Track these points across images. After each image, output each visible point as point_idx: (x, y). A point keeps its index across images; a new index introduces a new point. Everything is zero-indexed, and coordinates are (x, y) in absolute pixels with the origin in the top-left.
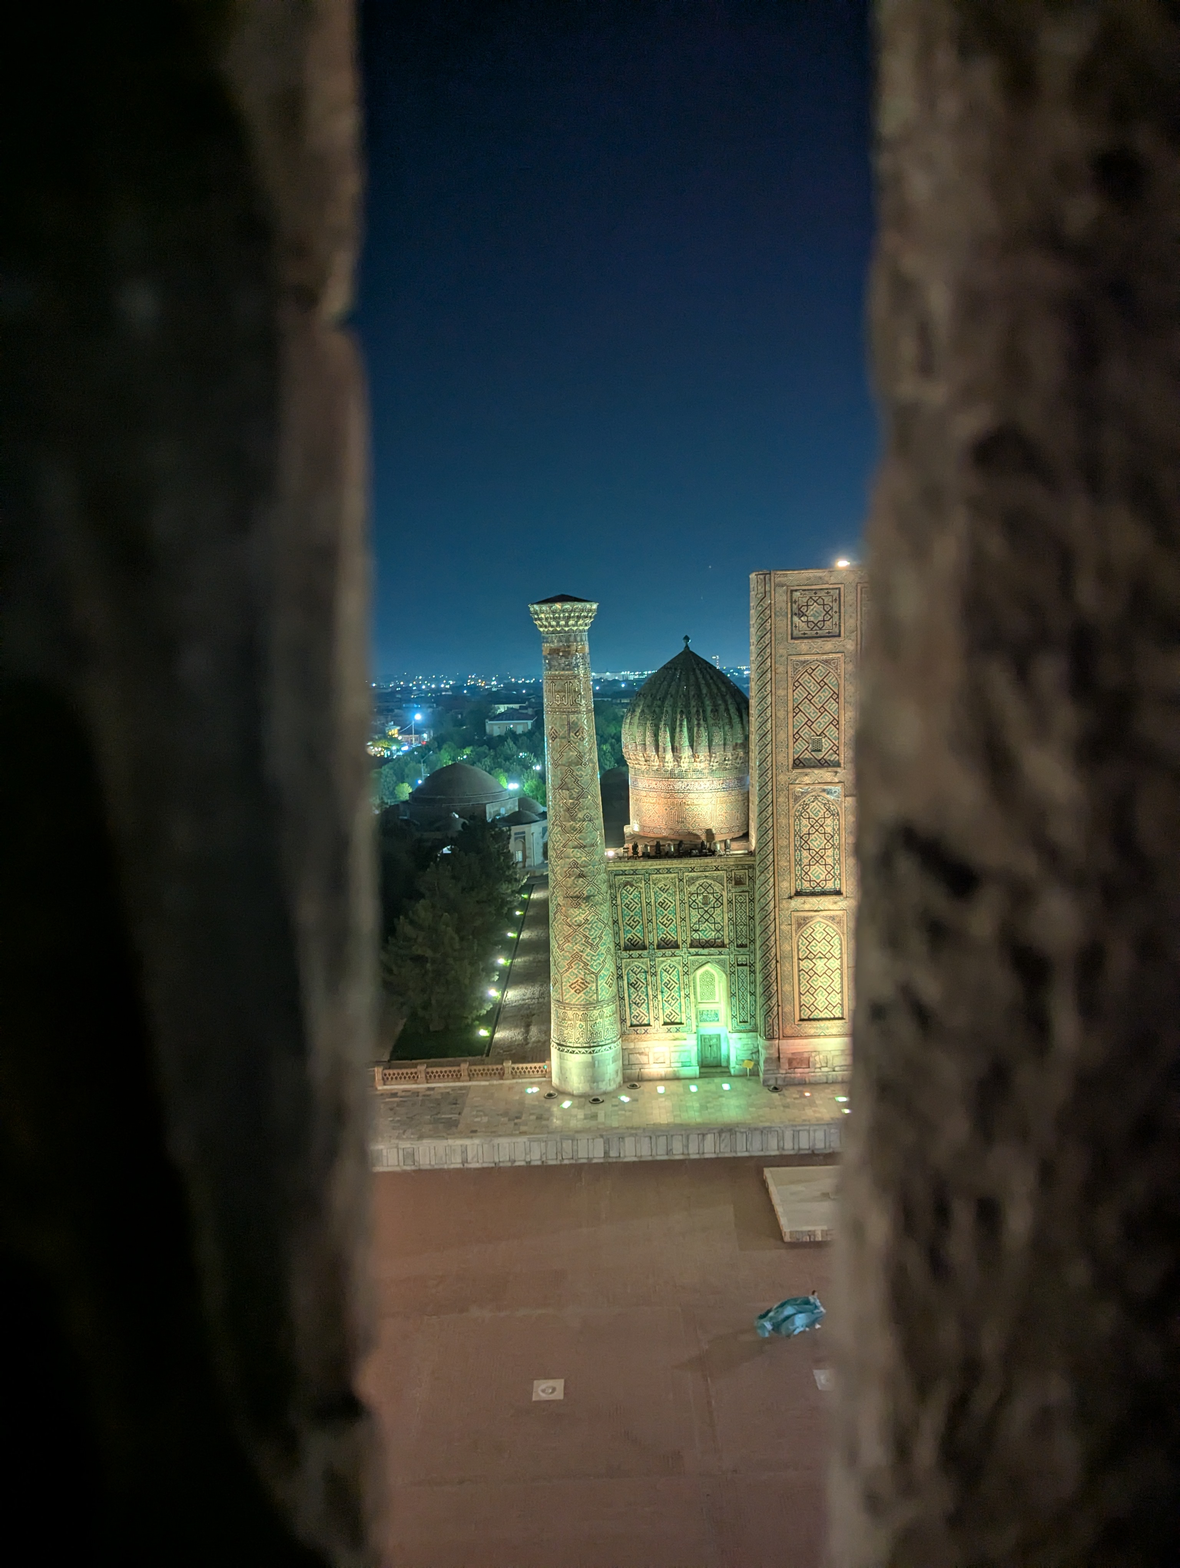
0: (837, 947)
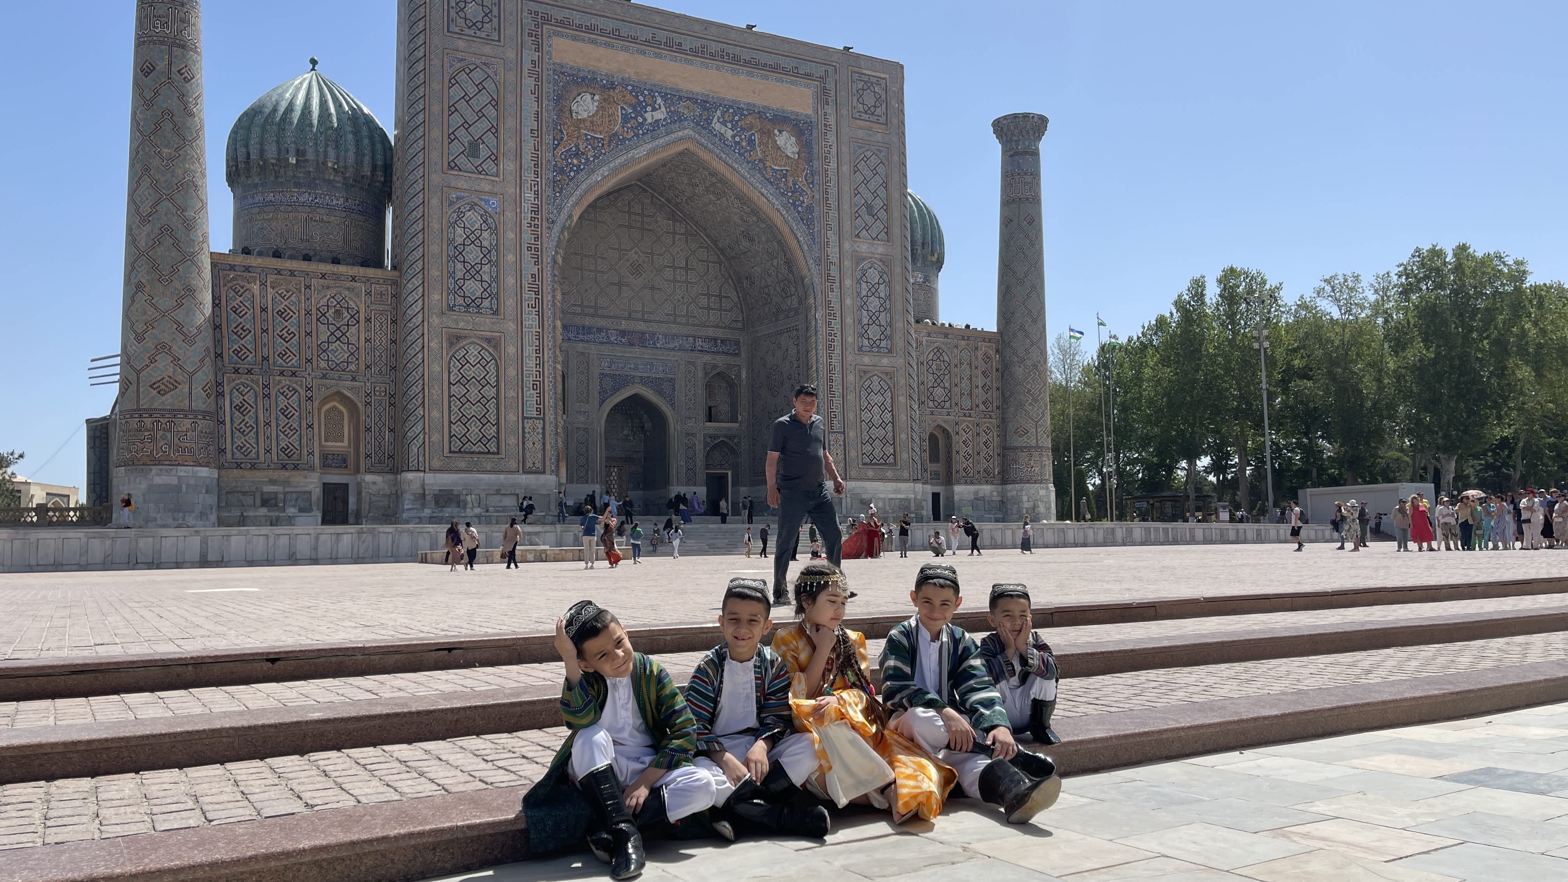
0: (493, 373)
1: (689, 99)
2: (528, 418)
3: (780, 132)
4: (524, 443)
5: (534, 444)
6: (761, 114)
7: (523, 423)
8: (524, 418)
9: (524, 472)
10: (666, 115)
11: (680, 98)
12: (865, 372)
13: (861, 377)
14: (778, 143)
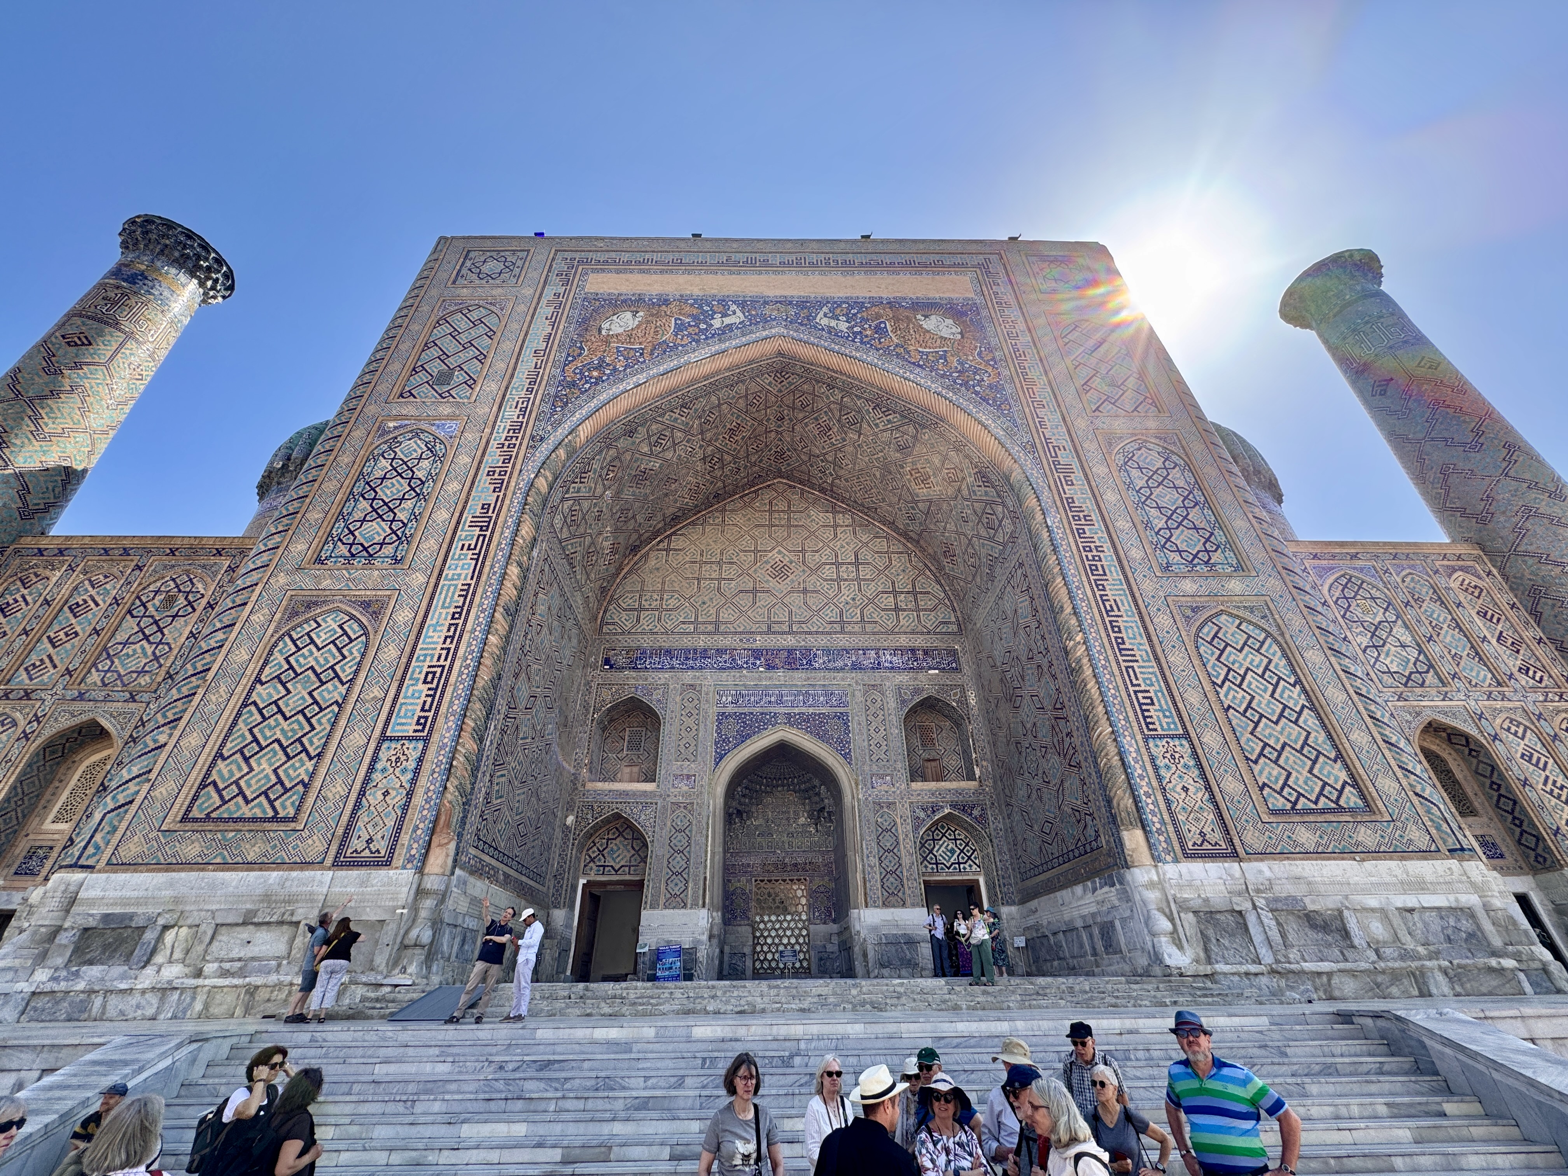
0: (354, 659)
1: (780, 302)
2: (391, 739)
3: (926, 317)
4: (362, 793)
5: (386, 793)
6: (892, 304)
7: (378, 749)
8: (384, 738)
9: (337, 864)
10: (742, 318)
11: (766, 303)
12: (1195, 610)
13: (1187, 618)
14: (925, 326)
